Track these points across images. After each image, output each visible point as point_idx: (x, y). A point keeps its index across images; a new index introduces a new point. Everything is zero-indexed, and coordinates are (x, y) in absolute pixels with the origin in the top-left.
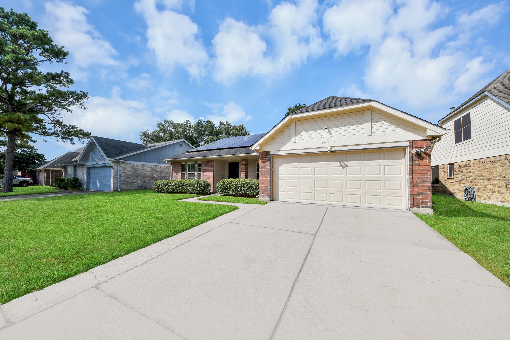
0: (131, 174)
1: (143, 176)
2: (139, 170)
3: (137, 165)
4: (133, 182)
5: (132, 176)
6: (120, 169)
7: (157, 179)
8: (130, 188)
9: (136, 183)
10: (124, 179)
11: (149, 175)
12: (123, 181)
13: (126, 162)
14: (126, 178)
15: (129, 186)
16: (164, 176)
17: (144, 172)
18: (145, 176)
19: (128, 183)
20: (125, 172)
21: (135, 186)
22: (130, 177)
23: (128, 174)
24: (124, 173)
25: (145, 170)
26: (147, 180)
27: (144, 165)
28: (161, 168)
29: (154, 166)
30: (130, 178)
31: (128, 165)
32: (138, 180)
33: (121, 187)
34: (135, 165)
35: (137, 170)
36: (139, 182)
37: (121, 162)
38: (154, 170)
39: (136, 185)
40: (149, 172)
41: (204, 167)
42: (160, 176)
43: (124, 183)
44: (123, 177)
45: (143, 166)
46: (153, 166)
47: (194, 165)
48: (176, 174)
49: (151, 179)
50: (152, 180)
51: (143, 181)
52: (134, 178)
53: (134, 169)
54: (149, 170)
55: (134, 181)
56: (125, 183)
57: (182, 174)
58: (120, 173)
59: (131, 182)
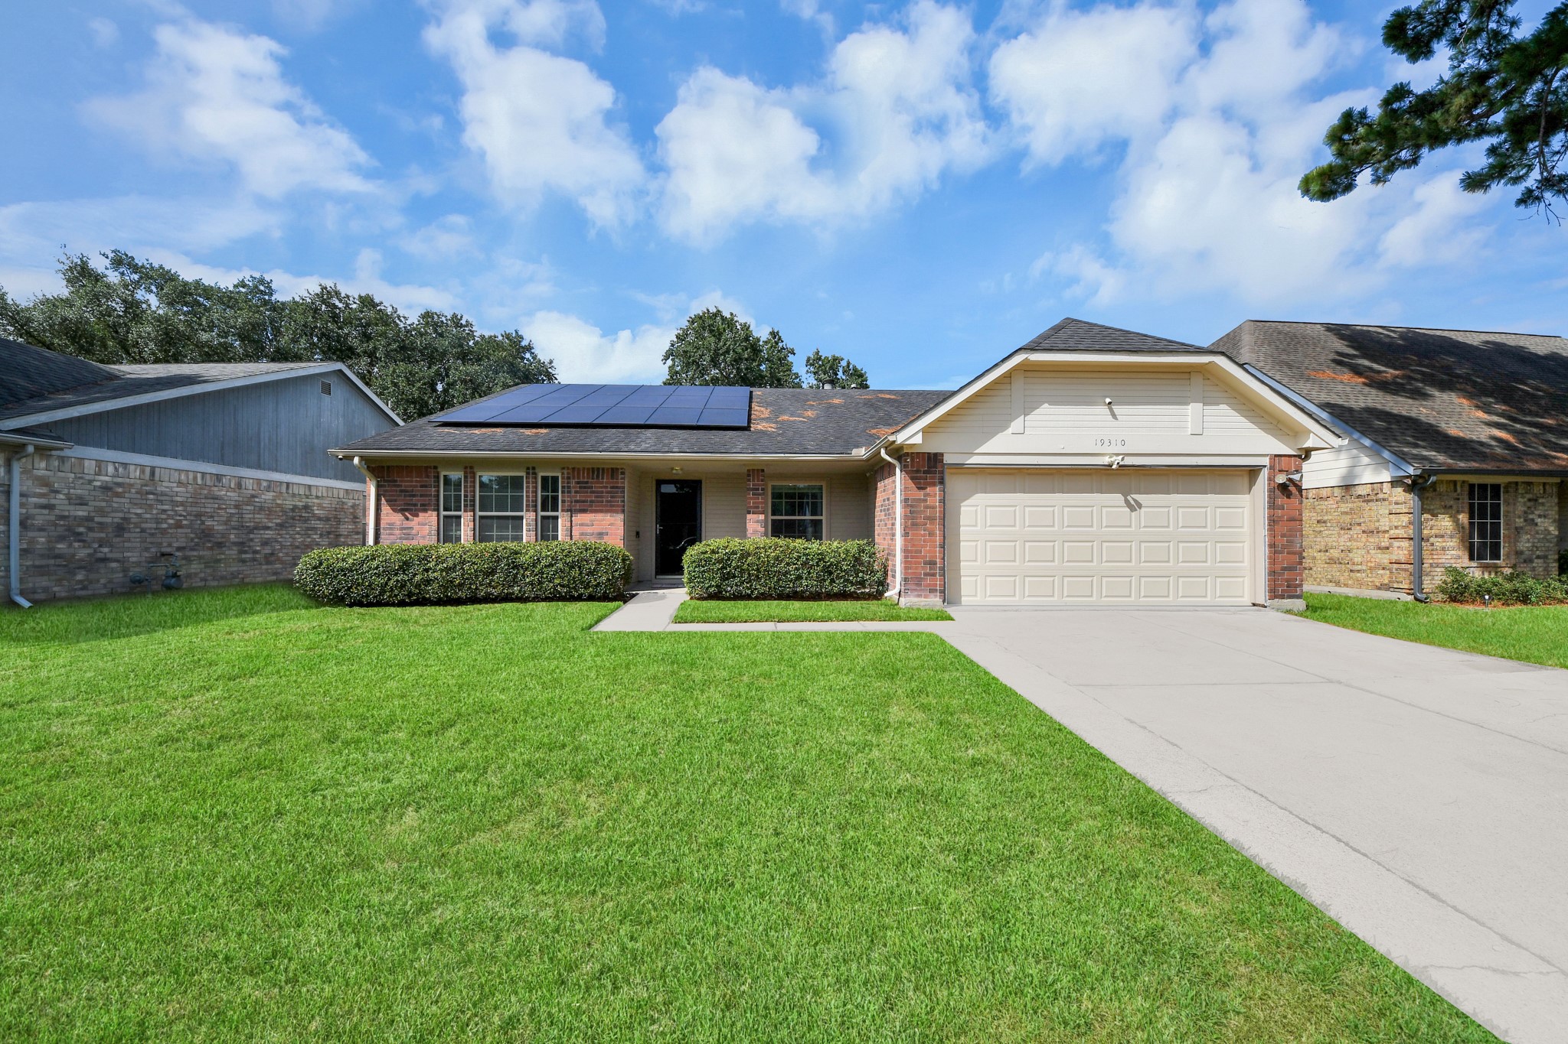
0: (85, 514)
1: (154, 526)
2: (133, 496)
3: (121, 470)
4: (99, 555)
5: (91, 524)
6: (25, 488)
7: (220, 540)
8: (82, 589)
9: (117, 561)
10: (49, 542)
11: (185, 522)
12: (42, 556)
13: (62, 449)
14: (61, 539)
15: (79, 577)
16: (256, 528)
17: (159, 507)
18: (165, 526)
19: (70, 566)
20: (53, 501)
21: (110, 581)
22: (81, 529)
23: (72, 513)
24: (46, 512)
25: (163, 494)
26: (175, 545)
27: (157, 471)
28: (239, 486)
29: (208, 476)
30: (80, 534)
31: (67, 466)
32: (126, 544)
33: (31, 585)
34: (111, 469)
35: (118, 495)
36: (134, 559)
37: (37, 448)
38: (206, 498)
39: (113, 571)
40: (182, 504)
41: (576, 492)
42: (234, 529)
43: (48, 566)
44: (41, 529)
45: (153, 473)
46: (203, 478)
47: (517, 483)
48: (407, 519)
49: (192, 540)
50: (197, 544)
51: (153, 550)
52: (103, 535)
53: (106, 488)
54: (182, 493)
55: (106, 550)
56: (52, 562)
57: (445, 517)
58: (24, 511)
59: (89, 555)
